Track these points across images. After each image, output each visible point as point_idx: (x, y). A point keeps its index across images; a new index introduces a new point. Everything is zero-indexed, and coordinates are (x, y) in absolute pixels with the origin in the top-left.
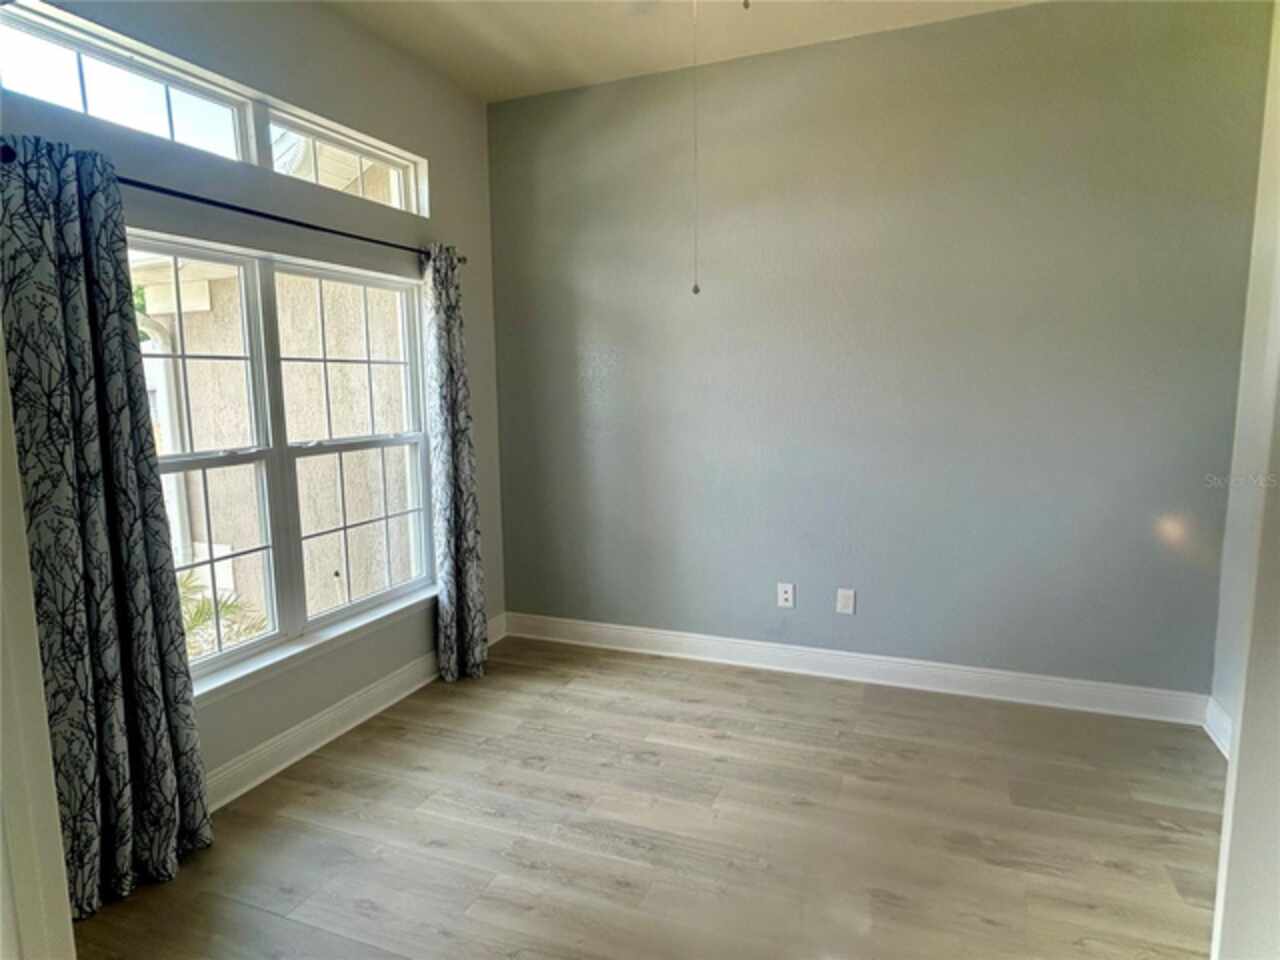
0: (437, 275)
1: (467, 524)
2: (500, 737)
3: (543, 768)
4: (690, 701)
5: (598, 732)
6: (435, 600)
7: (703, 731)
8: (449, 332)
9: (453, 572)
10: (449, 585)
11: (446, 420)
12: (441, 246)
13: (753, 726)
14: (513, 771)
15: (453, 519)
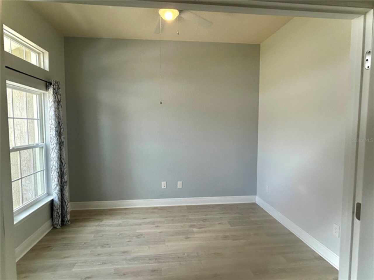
0: (54, 90)
1: (64, 173)
2: (89, 241)
3: (110, 247)
4: (143, 219)
5: (121, 233)
6: (52, 201)
7: (152, 226)
8: (58, 109)
9: (60, 190)
10: (58, 195)
11: (58, 139)
12: (56, 81)
13: (164, 222)
14: (99, 250)
15: (60, 172)
